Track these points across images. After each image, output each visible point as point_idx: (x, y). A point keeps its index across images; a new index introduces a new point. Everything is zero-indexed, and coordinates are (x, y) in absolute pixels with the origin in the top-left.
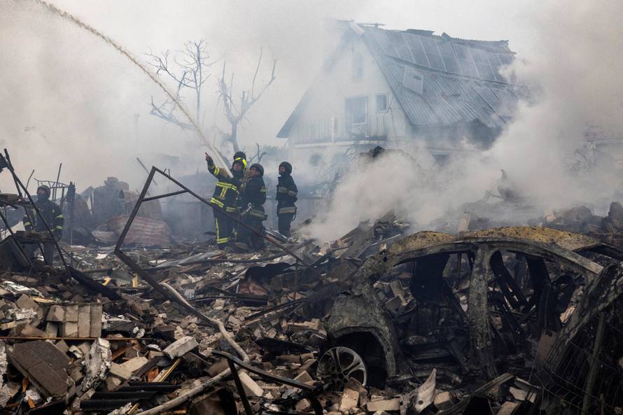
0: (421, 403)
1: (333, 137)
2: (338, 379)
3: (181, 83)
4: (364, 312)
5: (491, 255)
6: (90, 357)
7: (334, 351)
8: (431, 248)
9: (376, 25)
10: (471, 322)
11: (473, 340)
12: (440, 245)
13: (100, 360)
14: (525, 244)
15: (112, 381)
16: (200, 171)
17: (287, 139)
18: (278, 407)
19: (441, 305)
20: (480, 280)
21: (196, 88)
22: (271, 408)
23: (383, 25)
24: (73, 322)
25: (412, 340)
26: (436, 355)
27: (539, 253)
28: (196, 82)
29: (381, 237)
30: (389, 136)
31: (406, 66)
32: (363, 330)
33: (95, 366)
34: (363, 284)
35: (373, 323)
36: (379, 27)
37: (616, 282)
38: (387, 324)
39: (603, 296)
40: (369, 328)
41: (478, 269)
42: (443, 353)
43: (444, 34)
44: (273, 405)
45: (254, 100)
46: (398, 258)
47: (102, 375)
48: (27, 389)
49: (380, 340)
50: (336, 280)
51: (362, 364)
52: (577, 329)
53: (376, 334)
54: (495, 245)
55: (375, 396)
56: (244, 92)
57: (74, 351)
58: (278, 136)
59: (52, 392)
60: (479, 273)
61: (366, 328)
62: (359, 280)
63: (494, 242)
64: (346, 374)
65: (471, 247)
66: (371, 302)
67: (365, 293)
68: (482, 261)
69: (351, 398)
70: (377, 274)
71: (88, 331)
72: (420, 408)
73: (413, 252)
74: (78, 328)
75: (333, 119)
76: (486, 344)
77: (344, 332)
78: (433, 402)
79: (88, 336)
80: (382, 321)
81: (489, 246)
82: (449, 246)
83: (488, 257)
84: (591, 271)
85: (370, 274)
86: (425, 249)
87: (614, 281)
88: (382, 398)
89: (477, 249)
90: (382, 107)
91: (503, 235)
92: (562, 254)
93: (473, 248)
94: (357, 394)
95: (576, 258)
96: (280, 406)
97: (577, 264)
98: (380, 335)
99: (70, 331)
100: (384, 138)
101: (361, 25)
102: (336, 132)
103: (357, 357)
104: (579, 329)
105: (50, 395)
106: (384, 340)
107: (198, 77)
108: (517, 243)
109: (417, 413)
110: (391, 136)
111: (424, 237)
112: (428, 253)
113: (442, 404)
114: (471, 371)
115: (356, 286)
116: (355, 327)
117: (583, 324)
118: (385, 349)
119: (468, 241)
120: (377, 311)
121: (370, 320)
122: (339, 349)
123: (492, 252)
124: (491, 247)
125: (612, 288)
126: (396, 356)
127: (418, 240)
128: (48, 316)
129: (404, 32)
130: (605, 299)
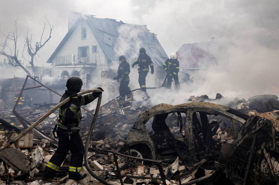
0: (174, 170)
1: (73, 63)
2: (131, 162)
3: (7, 37)
4: (142, 135)
5: (193, 113)
6: (35, 155)
7: (129, 151)
8: (167, 110)
9: (92, 16)
10: (186, 139)
11: (187, 146)
12: (171, 109)
13: (40, 156)
14: (207, 109)
15: (44, 164)
16: (16, 77)
17: (51, 64)
18: (115, 174)
19: (164, 133)
20: (189, 123)
21: (14, 40)
22: (111, 174)
23: (95, 16)
24: (22, 140)
25: (159, 146)
26: (170, 153)
27: (213, 112)
28: (14, 37)
29: (122, 106)
30: (97, 64)
31: (105, 34)
32: (142, 143)
33: (37, 158)
34: (141, 124)
35: (146, 140)
36: (94, 17)
37: (259, 123)
38: (152, 140)
39: (254, 128)
40: (146, 142)
41: (188, 118)
42: (173, 151)
43: (121, 21)
44: (112, 173)
45: (42, 46)
46: (154, 114)
47: (41, 162)
48: (9, 168)
49: (149, 147)
50: (110, 124)
51: (141, 156)
52: (242, 140)
53: (148, 144)
54: (194, 109)
55: (152, 168)
56: (37, 43)
57: (24, 152)
58: (47, 62)
59: (21, 169)
60: (189, 120)
61: (144, 142)
62: (139, 123)
63: (194, 108)
64: (134, 161)
65: (184, 110)
66: (145, 131)
67: (142, 128)
68: (190, 115)
69: (141, 169)
70: (146, 120)
71: (28, 144)
72: (174, 172)
73: (160, 112)
74: (24, 143)
75: (73, 55)
76: (192, 147)
77: (134, 144)
78: (178, 170)
79: (28, 146)
80: (150, 139)
81: (192, 110)
82: (175, 110)
83: (192, 113)
84: (234, 119)
85: (143, 121)
86: (165, 111)
87: (258, 122)
88: (155, 169)
89: (187, 111)
90: (95, 51)
91: (194, 105)
92: (222, 113)
93: (185, 110)
94: (143, 168)
95: (228, 114)
96: (116, 173)
97: (228, 116)
98: (150, 144)
99: (21, 144)
100: (95, 64)
101: (86, 16)
102: (74, 61)
103: (139, 154)
104: (243, 140)
105: (20, 170)
106: (151, 146)
107: (15, 35)
108: (204, 108)
109: (173, 174)
110: (98, 64)
111: (162, 106)
112: (166, 112)
113: (182, 170)
114: (187, 158)
115: (138, 125)
116: (139, 142)
117: (245, 138)
118: (151, 150)
119: (183, 108)
120: (148, 135)
121: (145, 139)
122: (132, 150)
123: (193, 112)
124: (193, 110)
125: (258, 125)
126: (156, 153)
127: (160, 107)
128: (10, 138)
129: (104, 19)
130: (255, 129)
